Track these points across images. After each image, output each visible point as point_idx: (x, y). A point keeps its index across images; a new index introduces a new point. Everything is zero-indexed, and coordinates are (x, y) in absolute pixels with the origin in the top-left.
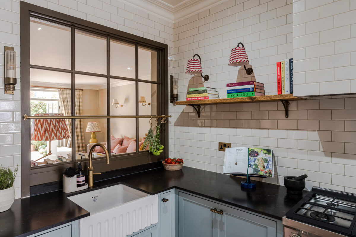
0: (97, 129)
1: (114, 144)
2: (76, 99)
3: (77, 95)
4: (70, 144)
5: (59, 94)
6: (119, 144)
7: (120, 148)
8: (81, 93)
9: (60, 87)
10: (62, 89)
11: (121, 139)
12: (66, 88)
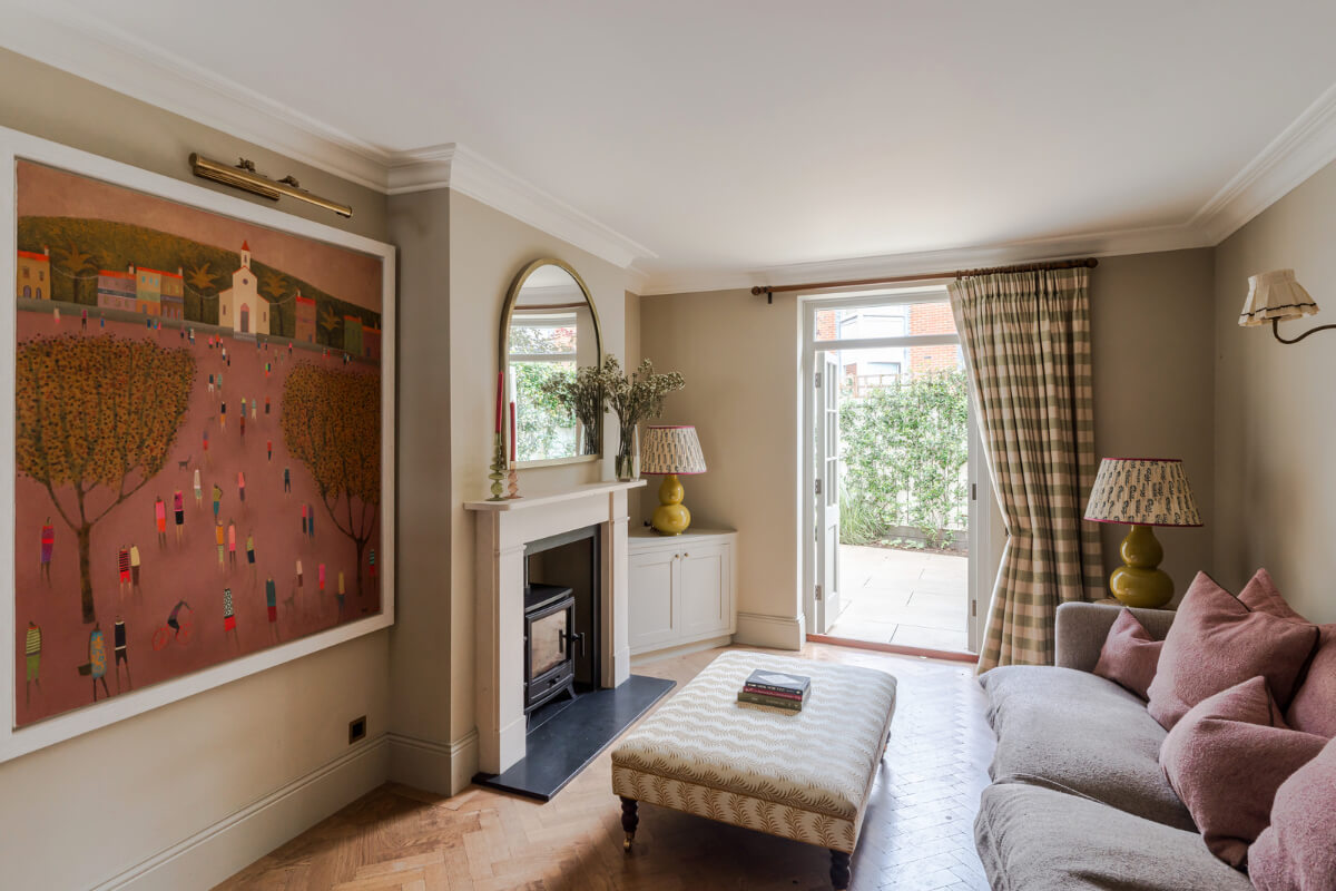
0: (1158, 509)
1: (1219, 667)
2: (1047, 321)
3: (1051, 296)
4: (1007, 575)
5: (953, 304)
6: (1259, 679)
7: (1219, 727)
8: (1085, 285)
9: (955, 270)
10: (968, 274)
11: (1284, 638)
12: (990, 267)
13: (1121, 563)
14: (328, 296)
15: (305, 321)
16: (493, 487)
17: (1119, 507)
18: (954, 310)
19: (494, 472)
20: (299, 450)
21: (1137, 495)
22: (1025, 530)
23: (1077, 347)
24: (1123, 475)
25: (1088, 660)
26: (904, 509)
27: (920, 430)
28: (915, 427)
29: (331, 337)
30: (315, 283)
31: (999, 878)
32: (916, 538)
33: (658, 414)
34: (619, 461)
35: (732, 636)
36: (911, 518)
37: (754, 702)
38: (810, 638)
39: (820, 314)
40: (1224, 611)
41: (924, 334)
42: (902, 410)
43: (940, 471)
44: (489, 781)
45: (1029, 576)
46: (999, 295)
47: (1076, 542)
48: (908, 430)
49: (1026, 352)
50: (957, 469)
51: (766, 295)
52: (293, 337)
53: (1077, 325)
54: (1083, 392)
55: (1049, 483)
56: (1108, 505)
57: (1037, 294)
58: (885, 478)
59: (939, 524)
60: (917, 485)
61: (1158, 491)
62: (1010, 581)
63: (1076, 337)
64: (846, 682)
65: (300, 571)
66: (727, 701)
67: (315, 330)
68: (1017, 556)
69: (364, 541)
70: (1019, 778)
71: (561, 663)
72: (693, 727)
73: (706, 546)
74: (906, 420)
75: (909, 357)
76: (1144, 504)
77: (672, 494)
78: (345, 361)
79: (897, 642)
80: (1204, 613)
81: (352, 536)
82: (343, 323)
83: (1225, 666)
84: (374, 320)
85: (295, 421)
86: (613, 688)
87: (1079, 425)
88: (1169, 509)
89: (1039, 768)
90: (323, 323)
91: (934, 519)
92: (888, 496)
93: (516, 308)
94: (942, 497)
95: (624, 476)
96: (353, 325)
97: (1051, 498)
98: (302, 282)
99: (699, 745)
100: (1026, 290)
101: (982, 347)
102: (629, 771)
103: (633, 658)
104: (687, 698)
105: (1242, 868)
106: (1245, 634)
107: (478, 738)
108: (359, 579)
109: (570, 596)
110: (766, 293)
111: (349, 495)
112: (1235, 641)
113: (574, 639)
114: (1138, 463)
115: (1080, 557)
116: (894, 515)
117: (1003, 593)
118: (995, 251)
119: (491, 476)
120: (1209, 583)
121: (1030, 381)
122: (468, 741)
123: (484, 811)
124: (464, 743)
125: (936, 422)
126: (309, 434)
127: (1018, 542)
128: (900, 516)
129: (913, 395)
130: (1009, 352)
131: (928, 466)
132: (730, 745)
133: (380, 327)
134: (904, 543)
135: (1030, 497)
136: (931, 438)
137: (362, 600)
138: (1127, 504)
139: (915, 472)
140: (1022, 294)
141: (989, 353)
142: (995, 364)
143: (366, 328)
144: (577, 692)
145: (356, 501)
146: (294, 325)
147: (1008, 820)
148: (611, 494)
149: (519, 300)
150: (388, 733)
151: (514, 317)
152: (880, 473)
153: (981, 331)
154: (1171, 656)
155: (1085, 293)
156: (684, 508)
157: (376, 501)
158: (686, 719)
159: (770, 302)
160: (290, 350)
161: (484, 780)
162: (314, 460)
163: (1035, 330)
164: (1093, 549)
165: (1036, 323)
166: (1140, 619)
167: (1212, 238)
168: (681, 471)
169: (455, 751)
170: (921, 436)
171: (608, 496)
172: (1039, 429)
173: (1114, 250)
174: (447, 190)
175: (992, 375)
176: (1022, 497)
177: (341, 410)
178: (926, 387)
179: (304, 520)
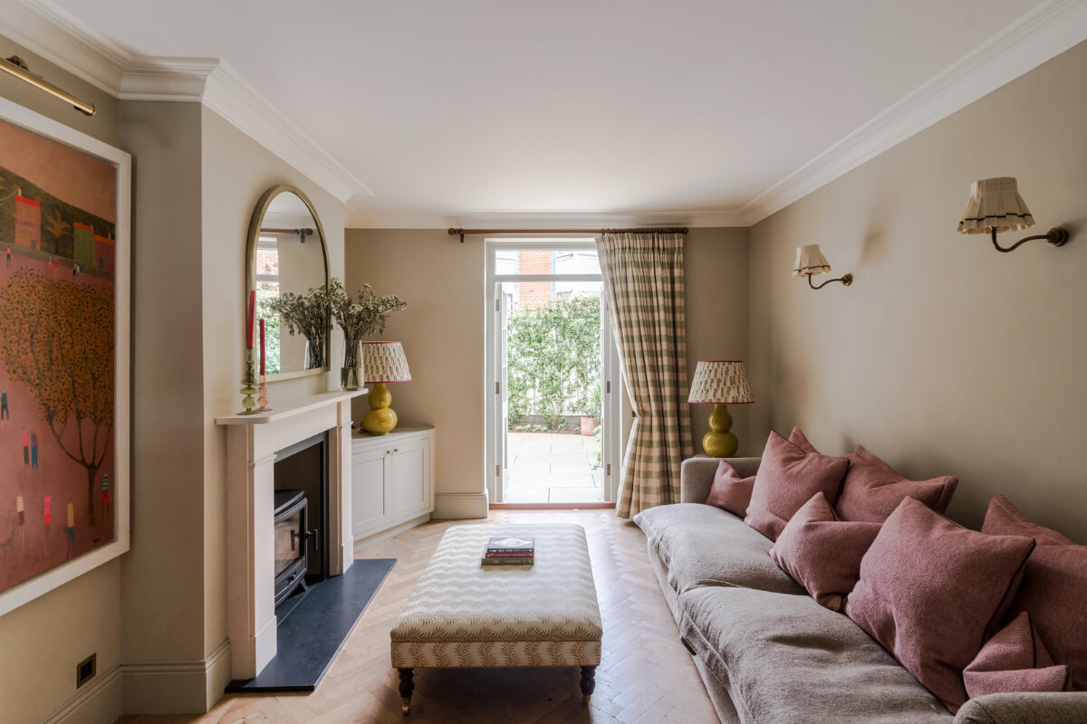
0: (733, 393)
1: (796, 489)
2: (660, 268)
3: (661, 251)
4: (636, 444)
5: (599, 252)
6: (819, 494)
7: (816, 526)
8: (681, 246)
9: (600, 228)
10: (609, 231)
11: (832, 467)
12: (624, 228)
13: (709, 430)
14: (54, 199)
15: (28, 224)
16: (244, 401)
17: (711, 392)
18: (600, 256)
19: (246, 386)
20: (20, 371)
21: (721, 385)
22: (647, 412)
23: (677, 286)
24: (713, 372)
25: (703, 495)
26: (532, 402)
27: (543, 344)
28: (540, 341)
29: (60, 246)
30: (39, 182)
31: (712, 656)
32: (541, 423)
33: (381, 331)
34: (345, 373)
35: (431, 514)
36: (537, 408)
37: (496, 564)
38: (493, 507)
39: (499, 254)
40: (792, 455)
41: (529, 273)
42: (531, 329)
43: (557, 373)
44: (246, 686)
45: (650, 444)
46: (630, 248)
47: (676, 418)
48: (536, 344)
49: (647, 289)
50: (568, 372)
51: (459, 236)
52: (13, 242)
53: (677, 272)
54: (680, 317)
55: (661, 379)
56: (705, 392)
57: (653, 249)
58: (518, 379)
59: (556, 413)
60: (541, 384)
61: (733, 382)
62: (638, 448)
63: (676, 280)
64: (555, 536)
65: (20, 508)
66: (474, 567)
67: (39, 235)
68: (642, 431)
69: (96, 467)
70: (700, 583)
71: (296, 560)
72: (456, 595)
73: (410, 442)
74: (533, 336)
75: (518, 290)
76: (725, 390)
77: (381, 400)
78: (75, 272)
79: (553, 501)
80: (781, 457)
81: (83, 462)
82: (72, 230)
83: (798, 489)
84: (106, 229)
85: (14, 338)
86: (341, 574)
87: (679, 339)
88: (739, 393)
89: (709, 573)
90: (50, 229)
91: (553, 408)
92: (521, 394)
93: (262, 230)
94: (558, 392)
95: (349, 386)
96: (83, 233)
97: (662, 389)
98: (23, 180)
99: (468, 609)
100: (646, 247)
101: (619, 285)
102: (408, 645)
103: (356, 543)
104: (440, 571)
105: (842, 611)
106: (809, 467)
107: (230, 648)
108: (91, 508)
109: (303, 497)
110: (459, 234)
111: (79, 418)
112: (803, 472)
113: (308, 535)
114: (721, 364)
115: (679, 429)
116: (525, 407)
117: (634, 457)
118: (624, 217)
119: (242, 391)
120: (779, 438)
121: (649, 309)
122: (222, 652)
123: (249, 717)
124: (217, 656)
125: (554, 338)
126: (32, 351)
127: (643, 420)
128: (529, 407)
129: (539, 318)
130: (637, 289)
131: (549, 370)
132: (494, 603)
133: (113, 237)
134: (532, 428)
135: (651, 389)
136: (551, 349)
137: (95, 528)
138: (716, 390)
139: (540, 375)
140: (644, 249)
141: (624, 289)
142: (628, 296)
143: (99, 238)
144: (308, 584)
145: (88, 423)
146: (14, 228)
147: (709, 614)
148: (339, 404)
149: (266, 222)
150: (121, 666)
151: (261, 239)
152: (515, 376)
153: (619, 273)
154: (762, 487)
155: (681, 251)
156: (391, 410)
157: (109, 422)
158: (446, 589)
159: (462, 241)
160: (9, 256)
161: (239, 687)
162: (38, 381)
163: (652, 274)
164: (686, 422)
165: (653, 269)
166: (732, 465)
167: (749, 221)
168: (392, 379)
169: (210, 666)
170: (544, 348)
171: (336, 406)
172: (655, 342)
173: (697, 223)
174: (198, 105)
175: (626, 304)
176: (646, 389)
177: (70, 325)
178: (547, 312)
179: (26, 449)
